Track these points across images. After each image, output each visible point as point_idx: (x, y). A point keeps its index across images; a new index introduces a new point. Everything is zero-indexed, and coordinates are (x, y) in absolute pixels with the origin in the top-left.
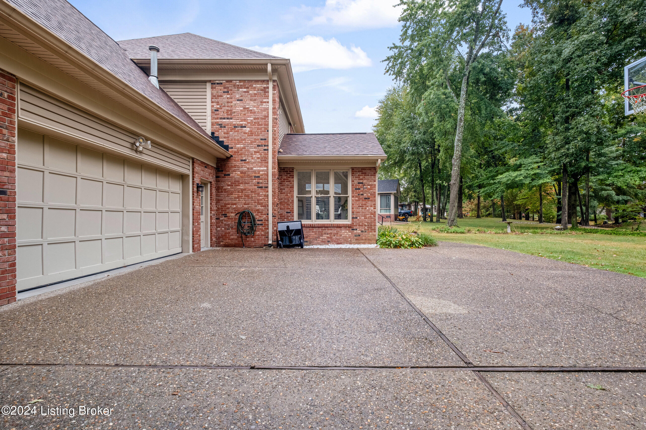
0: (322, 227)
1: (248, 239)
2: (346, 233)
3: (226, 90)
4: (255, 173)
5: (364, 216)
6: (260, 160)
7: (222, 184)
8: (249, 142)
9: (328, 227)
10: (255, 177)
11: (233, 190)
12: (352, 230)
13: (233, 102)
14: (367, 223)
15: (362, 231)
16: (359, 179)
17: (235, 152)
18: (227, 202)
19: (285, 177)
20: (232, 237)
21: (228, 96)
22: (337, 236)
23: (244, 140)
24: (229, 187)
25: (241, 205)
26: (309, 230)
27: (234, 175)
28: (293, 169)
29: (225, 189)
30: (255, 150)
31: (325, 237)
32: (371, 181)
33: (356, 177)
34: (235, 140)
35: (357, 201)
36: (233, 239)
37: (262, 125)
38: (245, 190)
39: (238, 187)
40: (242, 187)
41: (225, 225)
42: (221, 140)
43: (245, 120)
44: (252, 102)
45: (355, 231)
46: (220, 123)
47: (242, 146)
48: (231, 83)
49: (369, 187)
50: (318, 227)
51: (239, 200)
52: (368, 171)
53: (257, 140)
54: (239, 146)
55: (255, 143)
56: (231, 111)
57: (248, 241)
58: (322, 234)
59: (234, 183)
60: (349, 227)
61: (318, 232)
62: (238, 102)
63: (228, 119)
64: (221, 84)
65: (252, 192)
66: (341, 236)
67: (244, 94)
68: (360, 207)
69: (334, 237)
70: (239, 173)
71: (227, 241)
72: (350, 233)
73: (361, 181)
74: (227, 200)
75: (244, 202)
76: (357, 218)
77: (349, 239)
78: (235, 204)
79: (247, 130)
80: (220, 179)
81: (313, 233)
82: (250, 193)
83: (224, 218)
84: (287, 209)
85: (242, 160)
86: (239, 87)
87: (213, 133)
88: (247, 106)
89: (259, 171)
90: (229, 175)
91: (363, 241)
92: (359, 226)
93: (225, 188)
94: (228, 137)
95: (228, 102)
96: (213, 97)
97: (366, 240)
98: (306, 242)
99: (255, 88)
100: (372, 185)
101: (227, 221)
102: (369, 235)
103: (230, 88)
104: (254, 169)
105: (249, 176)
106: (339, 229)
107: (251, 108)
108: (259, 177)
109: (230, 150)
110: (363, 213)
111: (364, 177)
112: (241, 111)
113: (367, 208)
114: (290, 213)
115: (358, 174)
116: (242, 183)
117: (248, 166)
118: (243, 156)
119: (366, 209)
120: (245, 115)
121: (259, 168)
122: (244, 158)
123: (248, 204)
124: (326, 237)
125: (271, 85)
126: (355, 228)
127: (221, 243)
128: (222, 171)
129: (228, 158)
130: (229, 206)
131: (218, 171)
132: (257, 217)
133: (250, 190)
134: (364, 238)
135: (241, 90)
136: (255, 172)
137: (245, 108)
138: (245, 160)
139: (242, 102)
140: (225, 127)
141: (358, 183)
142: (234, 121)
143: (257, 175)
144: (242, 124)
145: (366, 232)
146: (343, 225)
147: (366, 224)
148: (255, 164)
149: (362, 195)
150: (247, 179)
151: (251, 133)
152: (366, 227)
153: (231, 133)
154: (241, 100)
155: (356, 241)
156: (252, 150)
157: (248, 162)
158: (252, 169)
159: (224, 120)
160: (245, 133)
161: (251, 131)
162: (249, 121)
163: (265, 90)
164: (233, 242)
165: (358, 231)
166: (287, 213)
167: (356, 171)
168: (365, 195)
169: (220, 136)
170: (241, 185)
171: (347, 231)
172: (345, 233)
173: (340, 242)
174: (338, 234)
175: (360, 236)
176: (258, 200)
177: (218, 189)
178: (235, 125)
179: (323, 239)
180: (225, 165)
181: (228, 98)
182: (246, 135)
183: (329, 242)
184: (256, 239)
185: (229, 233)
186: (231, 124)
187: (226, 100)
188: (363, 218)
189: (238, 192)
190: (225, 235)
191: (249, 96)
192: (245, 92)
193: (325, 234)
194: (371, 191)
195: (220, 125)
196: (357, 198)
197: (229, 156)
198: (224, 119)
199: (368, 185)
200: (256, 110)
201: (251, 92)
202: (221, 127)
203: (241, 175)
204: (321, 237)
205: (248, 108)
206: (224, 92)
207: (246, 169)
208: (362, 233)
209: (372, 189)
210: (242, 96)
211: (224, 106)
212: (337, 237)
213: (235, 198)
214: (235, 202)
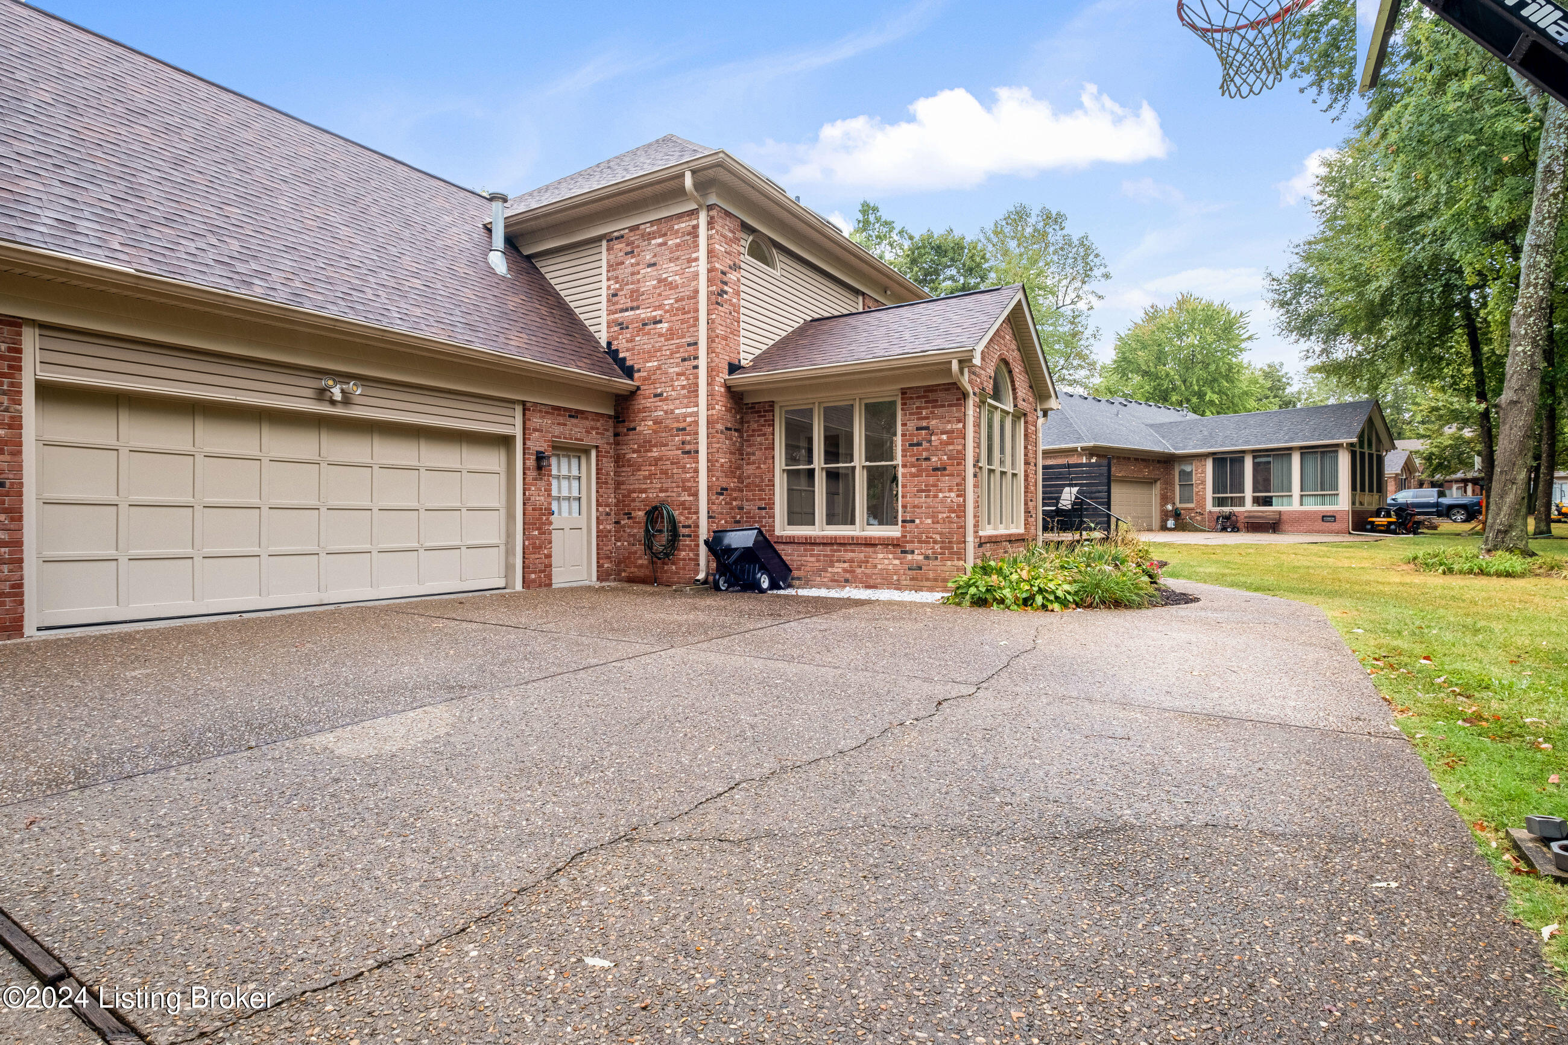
0: (831, 544)
1: (666, 567)
2: (886, 562)
3: (629, 249)
4: (678, 422)
5: (933, 517)
6: (685, 391)
7: (625, 449)
8: (668, 353)
9: (844, 544)
10: (679, 430)
11: (640, 460)
12: (902, 552)
13: (642, 271)
14: (940, 534)
15: (927, 558)
16: (918, 419)
17: (645, 379)
18: (632, 487)
19: (755, 426)
20: (640, 562)
21: (633, 261)
22: (866, 567)
23: (660, 350)
24: (635, 455)
25: (653, 495)
26: (805, 550)
27: (642, 428)
28: (772, 404)
29: (629, 460)
30: (676, 369)
31: (838, 568)
32: (949, 422)
33: (911, 414)
34: (644, 352)
35: (913, 475)
36: (641, 566)
37: (689, 312)
38: (660, 459)
39: (649, 454)
40: (656, 454)
41: (630, 535)
42: (621, 355)
43: (660, 307)
44: (672, 265)
45: (909, 557)
46: (620, 320)
47: (656, 364)
48: (637, 232)
49: (944, 437)
50: (824, 544)
51: (651, 483)
52: (941, 395)
53: (681, 347)
54: (650, 364)
55: (678, 355)
56: (638, 291)
57: (666, 572)
58: (832, 561)
59: (643, 446)
60: (894, 546)
61: (825, 556)
62: (649, 270)
63: (632, 309)
64: (622, 237)
65: (672, 463)
66: (875, 567)
67: (658, 249)
68: (923, 491)
69: (859, 570)
70: (651, 423)
71: (632, 570)
72: (897, 562)
73: (924, 424)
74: (633, 482)
75: (659, 486)
76: (913, 521)
77: (895, 577)
78: (644, 491)
79: (664, 326)
80: (620, 438)
81: (813, 559)
82: (669, 467)
83: (626, 521)
84: (760, 499)
85: (656, 396)
86: (650, 236)
87: (609, 344)
88: (664, 276)
89: (685, 416)
90: (635, 429)
91: (928, 584)
92: (920, 542)
93: (628, 456)
94: (633, 349)
95: (633, 274)
96: (611, 267)
97: (936, 580)
98: (799, 579)
99: (677, 231)
100: (953, 432)
101: (632, 527)
102: (945, 568)
103: (636, 243)
104: (677, 411)
105: (668, 429)
106: (870, 550)
107: (670, 279)
108: (684, 429)
109: (636, 375)
110: (928, 507)
111: (932, 413)
112: (655, 288)
113: (941, 495)
114: (765, 508)
115: (918, 404)
116: (655, 446)
117: (665, 408)
118: (658, 385)
119: (936, 496)
120: (660, 295)
121: (684, 410)
122: (659, 391)
123: (667, 491)
124: (840, 570)
125: (703, 218)
126: (908, 547)
127: (623, 574)
128: (624, 421)
129: (633, 393)
130: (635, 495)
131: (618, 422)
132: (682, 518)
133: (669, 459)
134: (931, 575)
135: (653, 242)
136: (677, 419)
137: (660, 281)
138: (661, 395)
139: (654, 268)
140: (627, 328)
141: (918, 429)
142: (644, 313)
143: (681, 425)
144: (655, 317)
145: (936, 558)
146: (879, 538)
147: (938, 537)
148: (678, 402)
149: (927, 459)
150: (663, 435)
151: (671, 334)
152: (937, 547)
153: (637, 339)
154: (654, 264)
155: (913, 583)
156: (672, 370)
157: (666, 399)
158: (672, 412)
159: (627, 314)
160: (661, 335)
161: (670, 329)
162: (667, 307)
163: (694, 232)
164: (641, 573)
165: (916, 557)
166: (760, 508)
167: (911, 398)
168: (934, 459)
169: (620, 347)
170: (655, 449)
171: (891, 556)
172: (886, 560)
173: (872, 582)
174: (867, 562)
175: (920, 568)
176: (684, 481)
177: (619, 460)
178: (643, 319)
179: (834, 574)
180: (628, 408)
181: (632, 265)
182: (663, 339)
183: (847, 581)
184: (680, 569)
185: (636, 553)
186: (637, 319)
187: (630, 270)
188: (929, 521)
189: (650, 465)
190: (629, 558)
191: (667, 252)
192: (660, 245)
193: (839, 561)
194: (951, 447)
195: (620, 324)
196: (913, 470)
197: (634, 389)
198: (627, 310)
199: (943, 433)
200: (680, 282)
201: (670, 243)
202: (622, 329)
203: (654, 427)
204: (830, 569)
205: (666, 279)
206: (626, 254)
207: (661, 413)
208: (926, 562)
209: (952, 444)
210: (655, 256)
211: (627, 284)
212: (868, 571)
213: (645, 478)
214: (644, 486)
